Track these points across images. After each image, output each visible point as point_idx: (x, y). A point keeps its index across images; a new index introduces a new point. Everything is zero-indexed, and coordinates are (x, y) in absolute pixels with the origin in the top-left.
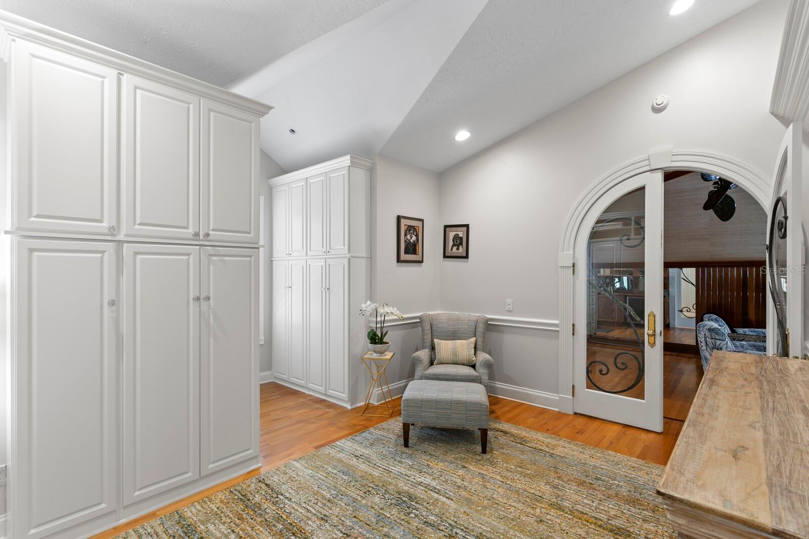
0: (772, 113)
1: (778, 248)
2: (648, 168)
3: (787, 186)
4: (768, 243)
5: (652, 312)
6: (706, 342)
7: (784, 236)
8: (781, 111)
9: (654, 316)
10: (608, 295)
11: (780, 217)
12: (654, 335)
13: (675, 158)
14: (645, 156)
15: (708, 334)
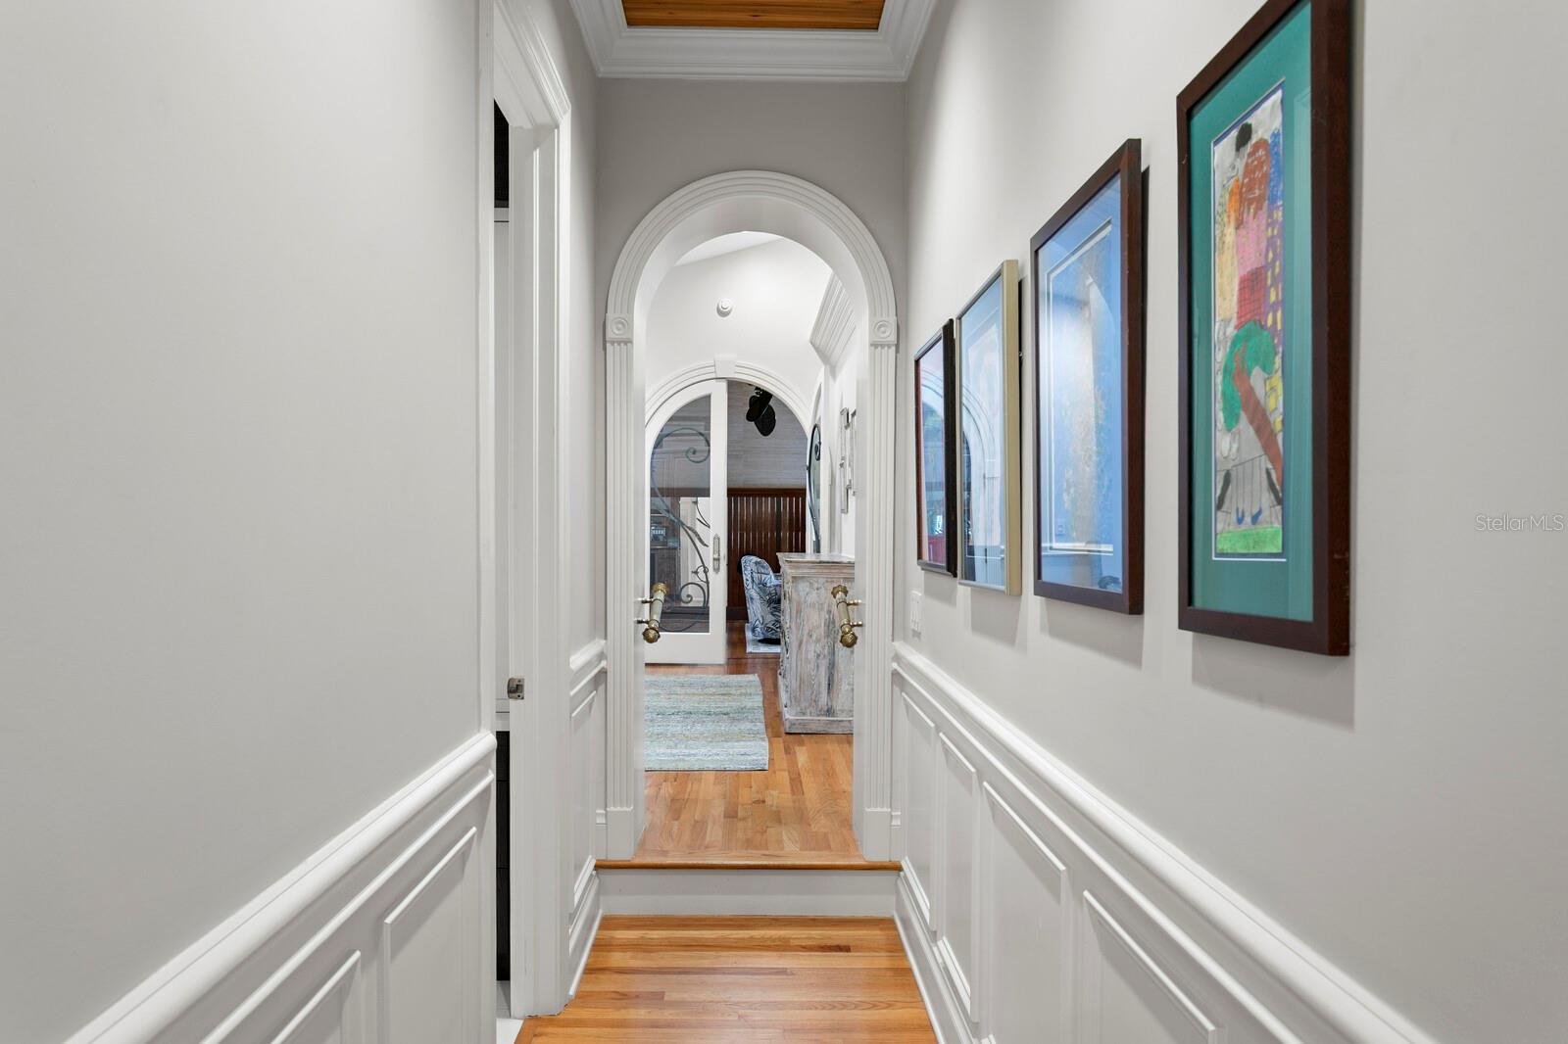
0: (812, 343)
1: (815, 469)
2: (713, 376)
3: (820, 412)
4: (808, 464)
5: (716, 535)
6: (752, 578)
7: (819, 459)
8: (817, 342)
9: (719, 539)
10: (673, 518)
11: (816, 442)
12: (719, 560)
13: (738, 369)
14: (711, 362)
15: (755, 569)
